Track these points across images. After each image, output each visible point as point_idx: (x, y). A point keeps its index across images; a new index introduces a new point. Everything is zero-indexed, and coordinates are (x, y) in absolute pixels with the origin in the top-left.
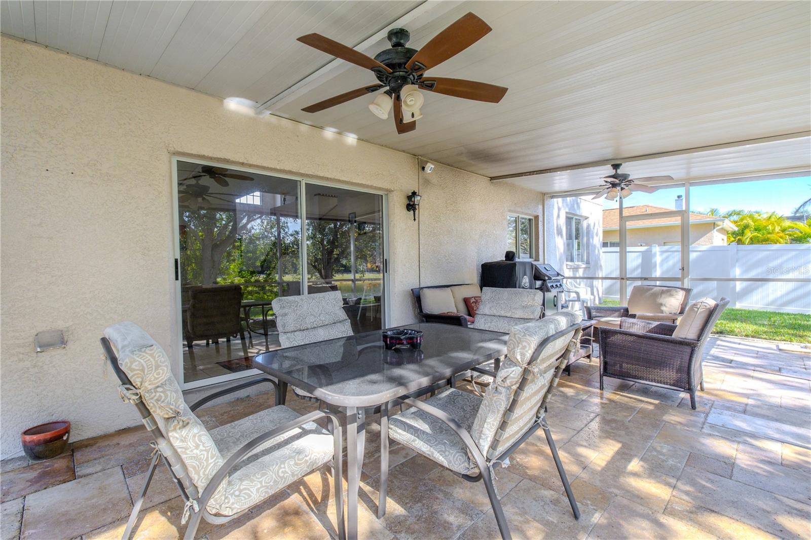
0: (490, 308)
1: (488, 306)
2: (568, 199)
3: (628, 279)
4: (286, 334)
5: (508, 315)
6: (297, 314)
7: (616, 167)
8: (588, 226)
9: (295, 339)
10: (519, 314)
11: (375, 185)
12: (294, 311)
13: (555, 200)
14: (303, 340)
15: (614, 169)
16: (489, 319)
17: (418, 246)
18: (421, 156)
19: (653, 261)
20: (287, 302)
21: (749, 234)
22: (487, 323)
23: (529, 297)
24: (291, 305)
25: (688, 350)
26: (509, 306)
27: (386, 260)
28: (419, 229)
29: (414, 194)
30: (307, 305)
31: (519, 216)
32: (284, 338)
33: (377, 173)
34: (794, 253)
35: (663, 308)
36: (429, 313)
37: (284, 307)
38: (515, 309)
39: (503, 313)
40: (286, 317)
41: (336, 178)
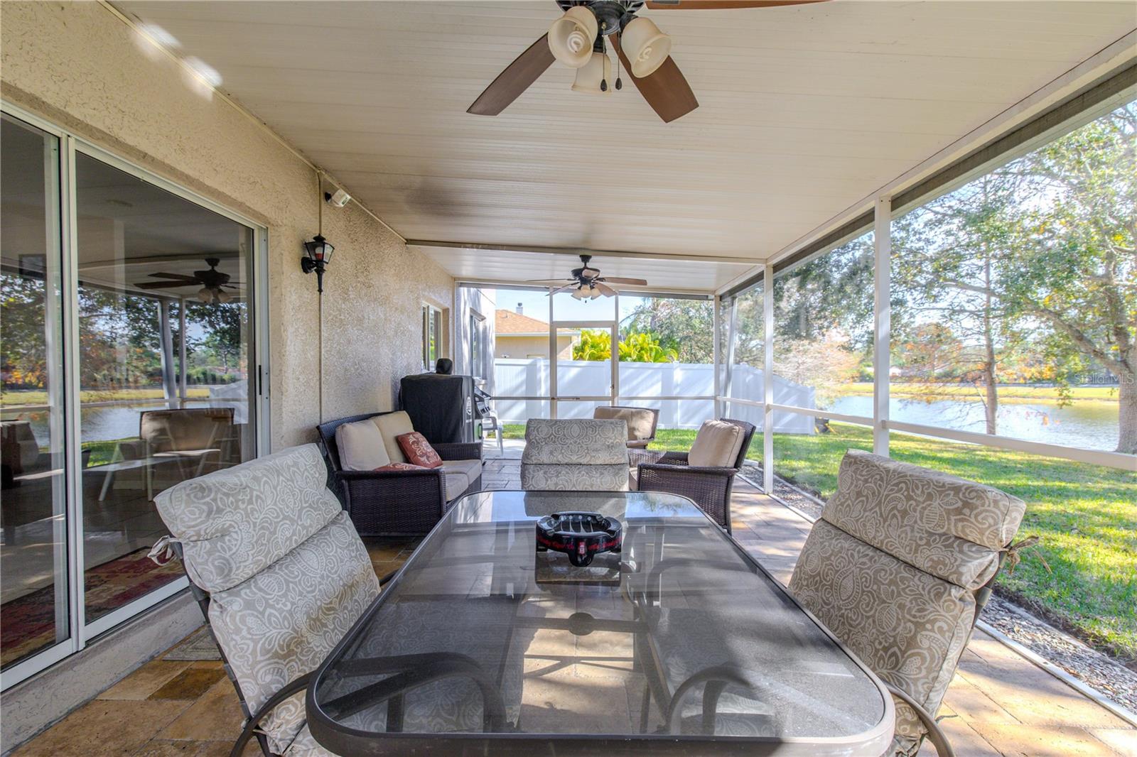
0: (551, 453)
1: (546, 449)
2: (472, 289)
3: (560, 399)
4: (238, 594)
5: (584, 461)
6: (255, 524)
7: (585, 258)
8: (485, 329)
9: (267, 601)
10: (603, 458)
11: (248, 204)
12: (247, 516)
13: (462, 288)
14: (285, 595)
15: (583, 261)
16: (552, 470)
17: (317, 342)
18: (326, 171)
19: (538, 377)
20: (225, 494)
21: (588, 351)
22: (551, 478)
23: (615, 432)
24: (237, 501)
25: (724, 480)
26: (585, 447)
27: (260, 366)
28: (320, 310)
29: (320, 241)
30: (272, 492)
31: (428, 307)
32: (236, 607)
33: (252, 180)
34: (650, 371)
35: (637, 433)
36: (358, 469)
37: (219, 511)
38: (596, 450)
39: (574, 459)
40: (227, 538)
41: (167, 161)
